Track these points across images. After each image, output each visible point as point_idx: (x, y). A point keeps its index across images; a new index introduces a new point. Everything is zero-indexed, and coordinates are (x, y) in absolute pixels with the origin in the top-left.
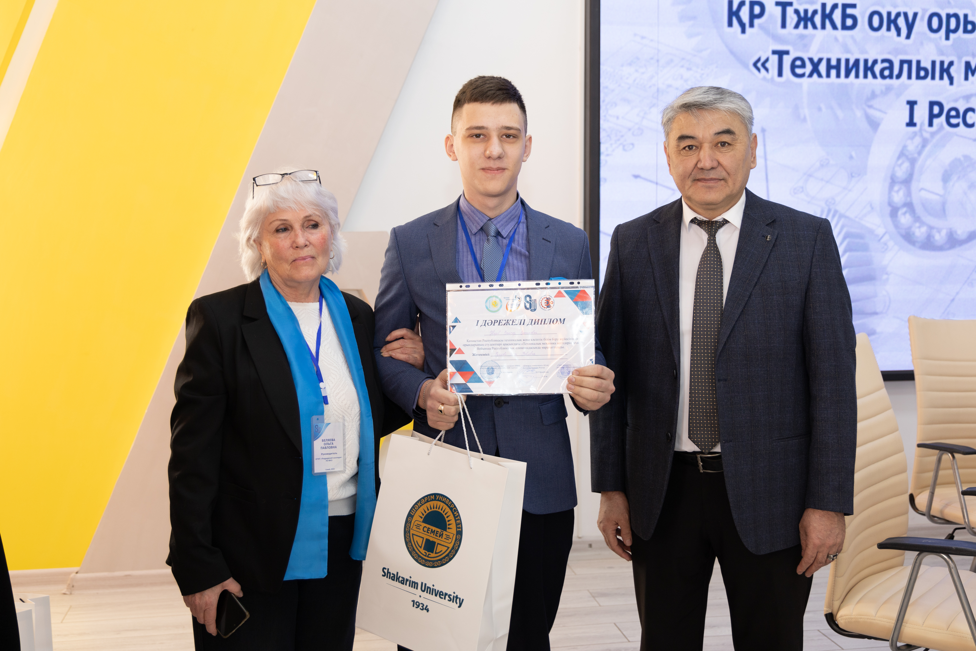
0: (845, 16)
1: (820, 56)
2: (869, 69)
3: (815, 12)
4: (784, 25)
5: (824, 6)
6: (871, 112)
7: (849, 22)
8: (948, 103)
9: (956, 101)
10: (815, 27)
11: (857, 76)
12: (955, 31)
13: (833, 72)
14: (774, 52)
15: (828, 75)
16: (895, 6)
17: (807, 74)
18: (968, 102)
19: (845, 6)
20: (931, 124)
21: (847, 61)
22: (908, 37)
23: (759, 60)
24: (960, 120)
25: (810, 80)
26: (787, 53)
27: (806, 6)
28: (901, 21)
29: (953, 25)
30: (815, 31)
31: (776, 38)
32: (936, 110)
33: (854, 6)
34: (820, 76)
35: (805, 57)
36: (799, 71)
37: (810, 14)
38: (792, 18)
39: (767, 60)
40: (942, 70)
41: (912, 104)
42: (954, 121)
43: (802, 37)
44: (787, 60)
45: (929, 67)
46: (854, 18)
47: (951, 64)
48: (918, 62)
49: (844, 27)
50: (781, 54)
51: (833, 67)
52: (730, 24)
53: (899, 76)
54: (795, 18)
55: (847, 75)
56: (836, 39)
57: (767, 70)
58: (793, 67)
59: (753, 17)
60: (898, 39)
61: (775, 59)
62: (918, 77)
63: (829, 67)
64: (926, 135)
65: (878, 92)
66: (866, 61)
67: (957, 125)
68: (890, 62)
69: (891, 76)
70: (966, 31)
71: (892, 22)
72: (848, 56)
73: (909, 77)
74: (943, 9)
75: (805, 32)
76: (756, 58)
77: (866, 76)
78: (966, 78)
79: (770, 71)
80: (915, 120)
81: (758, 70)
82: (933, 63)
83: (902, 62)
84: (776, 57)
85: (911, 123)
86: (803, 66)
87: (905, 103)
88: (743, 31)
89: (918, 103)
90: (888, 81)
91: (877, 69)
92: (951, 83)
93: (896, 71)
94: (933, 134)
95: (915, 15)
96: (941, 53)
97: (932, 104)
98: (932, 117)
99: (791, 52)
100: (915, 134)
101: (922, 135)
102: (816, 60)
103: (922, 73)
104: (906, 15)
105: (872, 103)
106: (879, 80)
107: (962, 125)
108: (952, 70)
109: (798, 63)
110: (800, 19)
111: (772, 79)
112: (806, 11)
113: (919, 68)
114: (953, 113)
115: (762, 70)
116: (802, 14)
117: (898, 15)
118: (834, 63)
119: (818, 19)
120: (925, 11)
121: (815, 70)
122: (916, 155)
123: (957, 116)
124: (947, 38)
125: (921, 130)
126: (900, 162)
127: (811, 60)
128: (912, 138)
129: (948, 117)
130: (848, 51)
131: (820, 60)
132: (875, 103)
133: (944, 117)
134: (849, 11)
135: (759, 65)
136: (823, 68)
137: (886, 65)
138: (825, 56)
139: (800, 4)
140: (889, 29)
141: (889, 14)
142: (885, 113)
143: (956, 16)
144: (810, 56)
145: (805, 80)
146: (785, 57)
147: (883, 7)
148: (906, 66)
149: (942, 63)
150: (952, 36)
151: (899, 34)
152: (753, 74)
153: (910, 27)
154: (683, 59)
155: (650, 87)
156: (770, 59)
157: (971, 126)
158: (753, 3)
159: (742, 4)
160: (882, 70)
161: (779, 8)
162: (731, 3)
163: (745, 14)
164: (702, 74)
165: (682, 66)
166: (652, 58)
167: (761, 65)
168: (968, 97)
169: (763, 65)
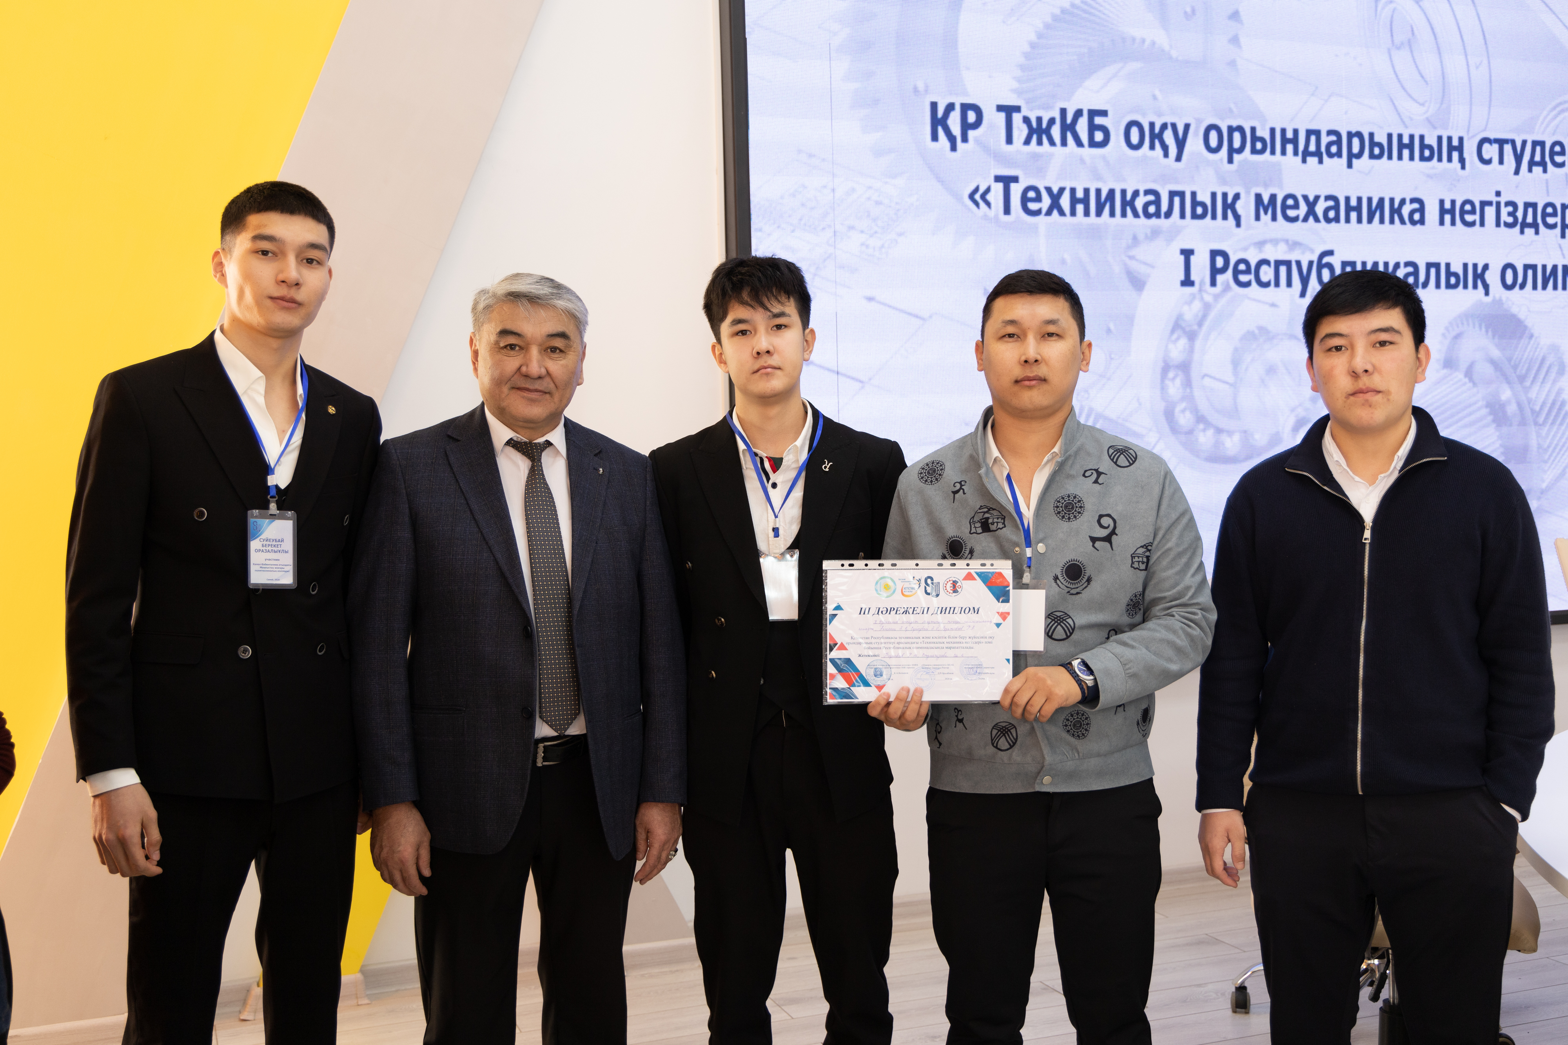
0: (1093, 128)
1: (1061, 184)
2: (1128, 204)
3: (1052, 121)
4: (1009, 140)
5: (1063, 111)
6: (1133, 265)
7: (1099, 136)
8: (1234, 254)
9: (1245, 249)
10: (1052, 143)
11: (1112, 214)
12: (1241, 150)
13: (1080, 208)
14: (998, 179)
15: (1073, 213)
16: (1160, 115)
17: (1044, 211)
18: (1261, 251)
19: (1093, 113)
20: (1213, 283)
21: (1098, 192)
22: (1179, 158)
23: (976, 190)
24: (1251, 277)
25: (1048, 218)
26: (1015, 179)
27: (1040, 113)
28: (1168, 137)
29: (1237, 144)
30: (1052, 149)
31: (999, 158)
32: (1220, 262)
33: (1104, 113)
34: (1062, 213)
35: (1041, 186)
36: (1033, 206)
37: (1044, 125)
38: (1020, 131)
39: (988, 190)
40: (1225, 206)
41: (1187, 254)
42: (1243, 278)
43: (1035, 157)
44: (1016, 190)
45: (1208, 203)
46: (1105, 131)
47: (1237, 197)
48: (1194, 194)
49: (1093, 144)
50: (1007, 181)
51: (1080, 201)
52: (935, 138)
53: (1168, 214)
54: (1025, 131)
55: (1099, 213)
56: (1082, 160)
57: (988, 204)
58: (1025, 200)
59: (966, 127)
60: (1166, 160)
61: (998, 189)
62: (1194, 216)
63: (1074, 201)
64: (1208, 298)
65: (1141, 237)
66: (1124, 192)
67: (1247, 284)
68: (1156, 194)
69: (1157, 214)
70: (1254, 151)
71: (1157, 137)
72: (1099, 185)
73: (1183, 216)
74: (1223, 120)
75: (1040, 149)
76: (972, 187)
77: (1124, 214)
78: (1258, 218)
79: (993, 205)
80: (1193, 277)
81: (977, 204)
82: (1214, 195)
83: (1172, 194)
84: (1000, 186)
85: (1187, 282)
86: (1038, 199)
87: (1178, 252)
88: (954, 148)
89: (1196, 252)
90: (1154, 221)
91: (1139, 203)
92: (1238, 225)
93: (1164, 207)
94: (1217, 297)
95: (1187, 127)
96: (1223, 181)
97: (1214, 254)
98: (1215, 272)
99: (1021, 179)
100: (1193, 297)
101: (1202, 299)
102: (1055, 190)
103: (1199, 210)
104: (1174, 126)
105: (1134, 252)
106: (1143, 219)
107: (1254, 283)
108: (1239, 206)
109: (1031, 194)
110: (1031, 131)
111: (996, 217)
112: (1039, 120)
113: (1195, 203)
114: (1242, 267)
115: (982, 204)
116: (1034, 124)
117: (1164, 127)
118: (1080, 194)
119: (1056, 131)
120: (1199, 121)
121: (1055, 205)
122: (1195, 327)
123: (1248, 271)
124: (1230, 161)
125: (1200, 290)
126: (1175, 336)
127: (1049, 190)
128: (1189, 303)
129: (1236, 272)
130: (1099, 178)
131: (1062, 190)
132: (1140, 252)
133: (1230, 272)
134: (1098, 120)
135: (977, 197)
136: (1065, 202)
137: (1151, 198)
138: (1068, 185)
139: (1031, 110)
140: (1152, 147)
141: (1152, 125)
142: (1153, 267)
143: (1240, 129)
144: (1048, 185)
145: (1042, 218)
146: (1013, 186)
147: (1144, 115)
149: (1225, 195)
150: (1236, 157)
151: (1166, 155)
152: (970, 210)
153: (1181, 144)
154: (870, 188)
155: (824, 229)
156: (992, 189)
157: (1266, 285)
158: (965, 108)
159: (950, 107)
160: (1146, 206)
161: (1002, 115)
162: (934, 106)
163: (954, 122)
164: (898, 210)
165: (869, 199)
166: (825, 187)
167: (979, 197)
168: (1261, 244)
169: (983, 196)
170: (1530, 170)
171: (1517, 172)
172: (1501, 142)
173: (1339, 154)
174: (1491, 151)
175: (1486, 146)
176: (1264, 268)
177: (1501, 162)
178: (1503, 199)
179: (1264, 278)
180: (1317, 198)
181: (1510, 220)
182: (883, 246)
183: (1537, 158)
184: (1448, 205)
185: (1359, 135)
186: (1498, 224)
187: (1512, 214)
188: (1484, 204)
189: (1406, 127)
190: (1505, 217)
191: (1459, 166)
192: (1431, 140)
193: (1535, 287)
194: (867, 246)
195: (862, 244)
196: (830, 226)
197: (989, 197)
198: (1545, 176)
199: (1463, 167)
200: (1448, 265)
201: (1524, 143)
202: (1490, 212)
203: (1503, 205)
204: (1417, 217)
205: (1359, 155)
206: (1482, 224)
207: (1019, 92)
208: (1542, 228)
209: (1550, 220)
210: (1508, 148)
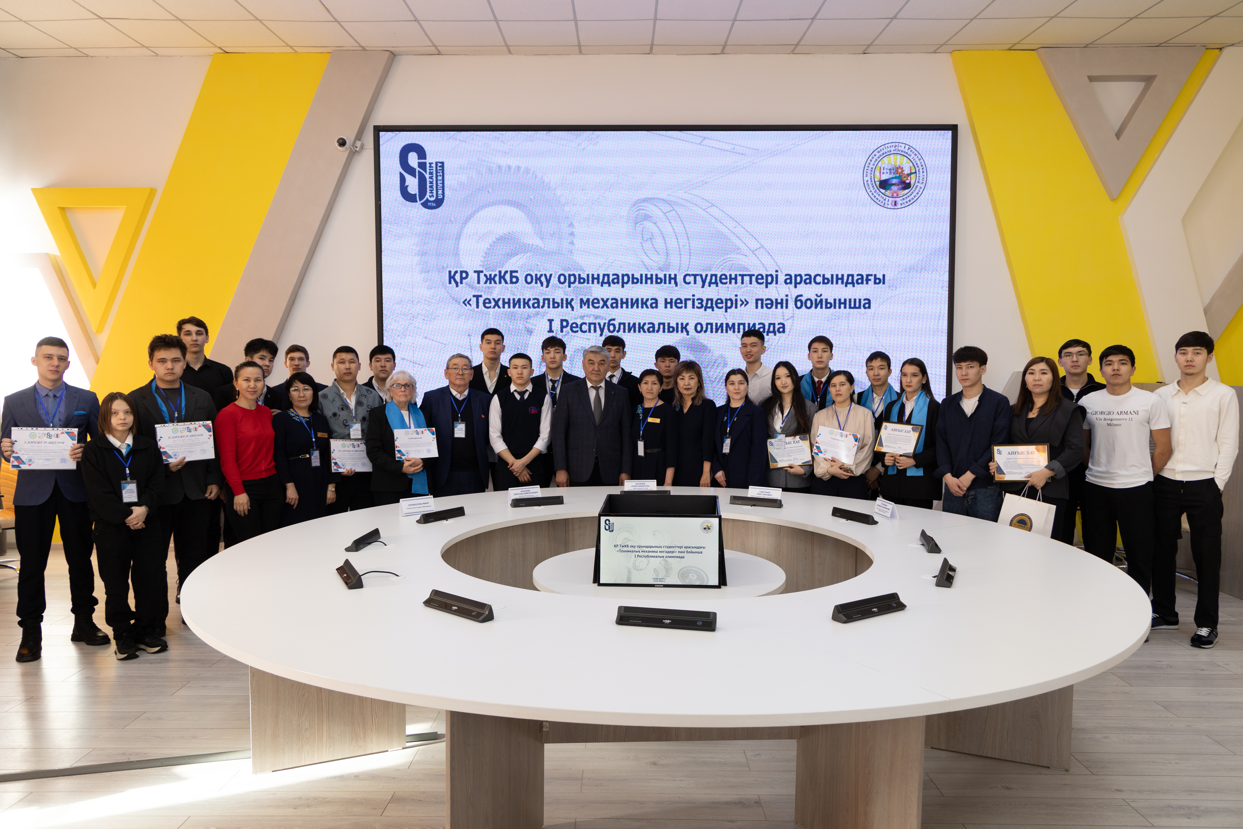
0: (512, 277)
1: (499, 297)
2: (526, 303)
3: (495, 275)
4: (479, 282)
5: (500, 272)
6: (528, 325)
7: (514, 280)
8: (571, 321)
9: (575, 318)
10: (495, 283)
11: (520, 307)
12: (574, 283)
13: (506, 306)
14: (474, 296)
15: (504, 307)
16: (540, 271)
17: (492, 307)
18: (582, 319)
19: (512, 272)
20: (562, 331)
21: (514, 300)
22: (547, 286)
23: (466, 300)
24: (579, 329)
25: (494, 310)
26: (481, 296)
27: (491, 273)
28: (543, 279)
29: (572, 280)
30: (496, 285)
31: (475, 289)
32: (565, 324)
33: (517, 272)
34: (499, 307)
35: (491, 298)
36: (487, 305)
37: (492, 277)
38: (483, 279)
39: (470, 300)
40: (567, 303)
41: (551, 321)
42: (575, 330)
43: (489, 288)
44: (481, 300)
45: (560, 302)
46: (517, 278)
47: (572, 300)
48: (554, 299)
49: (512, 282)
50: (477, 297)
51: (506, 303)
52: (450, 283)
53: (543, 307)
54: (485, 279)
55: (514, 307)
56: (507, 289)
57: (470, 305)
58: (484, 303)
59: (462, 279)
60: (542, 287)
62: (554, 307)
63: (504, 303)
65: (531, 315)
66: (524, 299)
67: (577, 332)
68: (538, 300)
69: (538, 307)
70: (580, 283)
71: (538, 279)
72: (514, 297)
73: (549, 307)
74: (566, 272)
75: (490, 285)
76: (464, 299)
77: (524, 307)
78: (581, 307)
79: (472, 305)
80: (553, 329)
81: (466, 305)
82: (562, 300)
83: (544, 300)
84: (475, 299)
86: (490, 302)
87: (547, 320)
88: (457, 286)
89: (554, 320)
90: (537, 309)
91: (531, 303)
92: (573, 310)
93: (541, 304)
95: (551, 275)
96: (566, 294)
97: (562, 321)
98: (562, 327)
99: (483, 296)
102: (497, 299)
103: (556, 305)
104: (545, 275)
105: (528, 321)
106: (532, 309)
107: (580, 332)
108: (573, 303)
109: (487, 301)
110: (487, 279)
111: (473, 309)
112: (490, 275)
113: (554, 302)
114: (574, 325)
115: (468, 305)
116: (488, 277)
117: (541, 275)
118: (506, 300)
119: (497, 279)
120: (556, 273)
121: (497, 304)
123: (577, 327)
124: (569, 286)
127: (494, 299)
129: (572, 328)
130: (514, 294)
131: (499, 299)
132: (531, 321)
133: (569, 327)
134: (514, 274)
136: (500, 303)
137: (536, 301)
138: (502, 297)
139: (487, 272)
140: (536, 283)
141: (536, 275)
142: (536, 326)
143: (574, 275)
144: (494, 297)
145: (491, 310)
146: (480, 298)
147: (533, 271)
148: (546, 302)
149: (567, 299)
150: (572, 285)
151: (542, 285)
152: (463, 307)
153: (548, 282)
154: (425, 301)
155: (408, 315)
156: (472, 300)
157: (585, 332)
158: (462, 272)
159: (456, 272)
160: (533, 304)
161: (476, 274)
162: (450, 272)
163: (458, 277)
164: (436, 308)
165: (426, 304)
166: (409, 301)
167: (467, 302)
168: (582, 317)
169: (468, 303)
170: (710, 286)
171: (703, 287)
172: (695, 276)
173: (618, 283)
174: (690, 279)
175: (687, 278)
176: (584, 326)
177: (695, 283)
178: (696, 298)
179: (584, 329)
180: (608, 299)
181: (700, 306)
182: (429, 320)
183: (713, 281)
184: (669, 301)
185: (627, 275)
186: (693, 307)
187: (701, 303)
188: (686, 300)
189: (648, 271)
190: (696, 304)
191: (674, 285)
192: (661, 275)
193: (712, 332)
194: (425, 320)
195: (422, 320)
196: (411, 314)
197: (470, 302)
198: (717, 288)
199: (676, 286)
200: (669, 324)
201: (707, 275)
202: (690, 303)
203: (696, 300)
204: (654, 305)
205: (627, 283)
206: (686, 307)
207: (482, 266)
208: (715, 308)
209: (720, 305)
210: (698, 278)
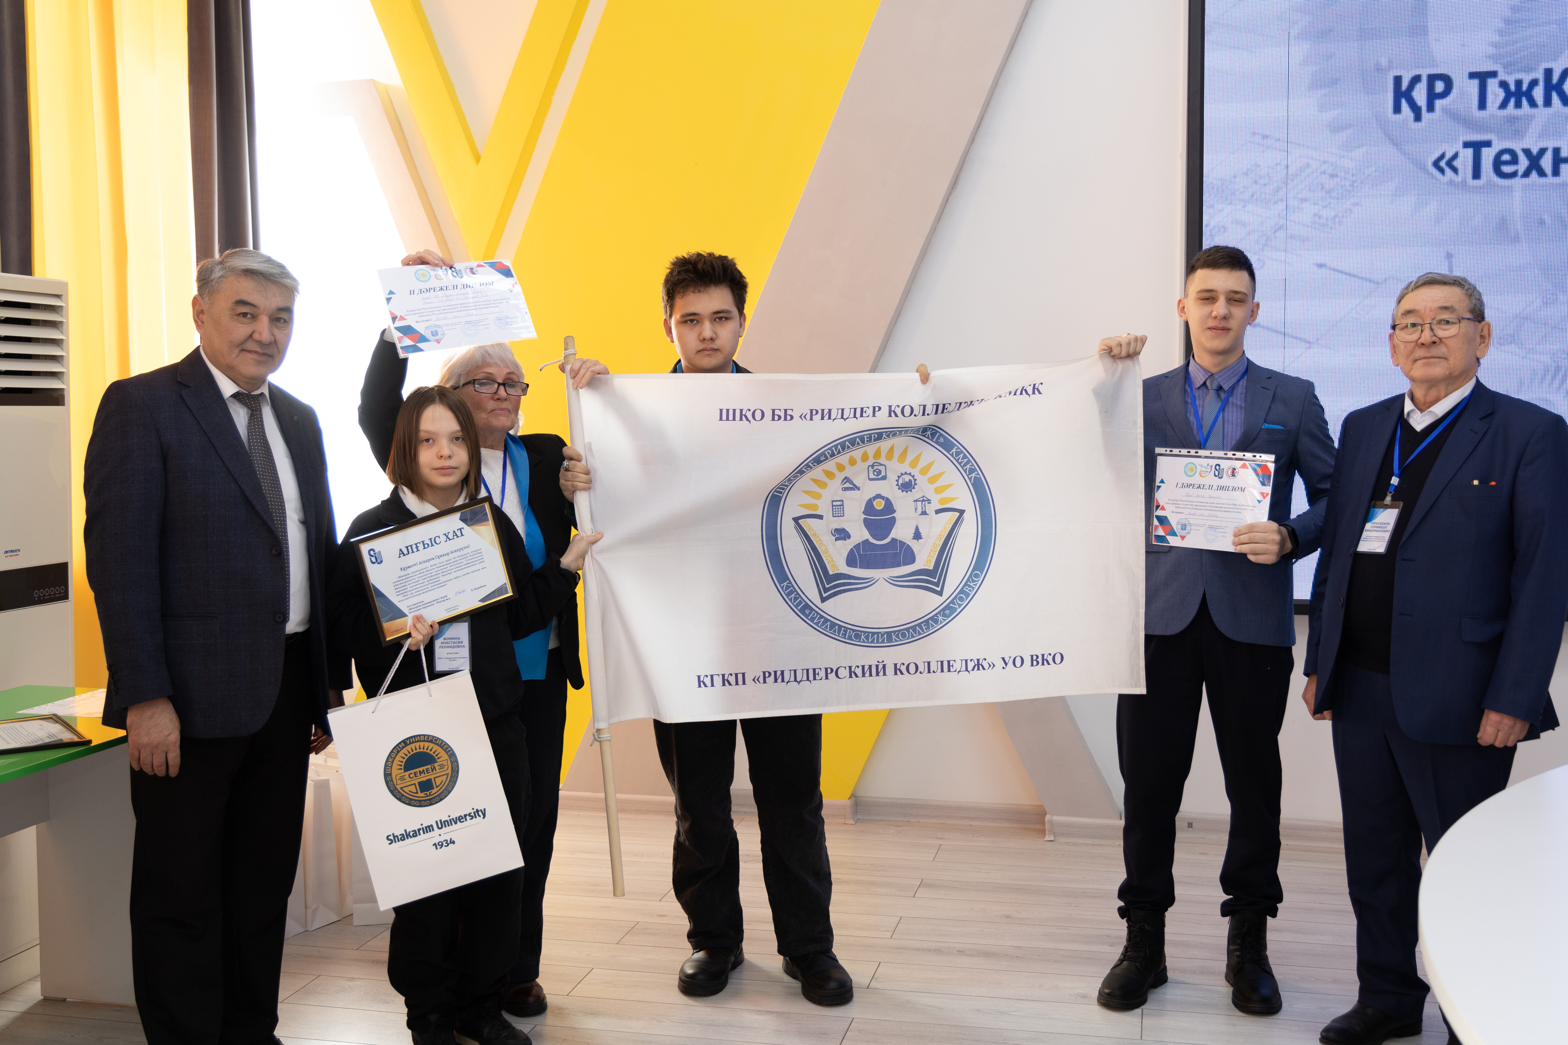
1: (1542, 145)
3: (1534, 83)
4: (1482, 105)
5: (1548, 72)
10: (1533, 104)
14: (1467, 145)
15: (1556, 173)
17: (1520, 173)
23: (1442, 156)
25: (1526, 181)
26: (1488, 144)
27: (1520, 76)
30: (1534, 111)
31: (1470, 124)
34: (1542, 173)
35: (1517, 147)
36: (1506, 169)
37: (1525, 87)
38: (1495, 95)
39: (1455, 156)
43: (1512, 120)
44: (1488, 155)
50: (1478, 146)
52: (1397, 109)
54: (1501, 94)
57: (1455, 170)
58: (1497, 163)
59: (1432, 97)
61: (1467, 154)
63: (1557, 161)
75: (1518, 112)
76: (1437, 155)
79: (1460, 171)
81: (1442, 171)
84: (1470, 151)
86: (1514, 161)
88: (1418, 118)
99: (1494, 143)
102: (1535, 151)
109: (1506, 157)
110: (1508, 95)
111: (1464, 183)
112: (1519, 83)
115: (1448, 171)
116: (1512, 87)
119: (1538, 93)
121: (1534, 166)
127: (1527, 152)
131: (1543, 151)
135: (1443, 164)
136: (1546, 162)
138: (1551, 145)
139: (1510, 74)
144: (1526, 146)
145: (1517, 182)
146: (1485, 150)
152: (1433, 178)
154: (1325, 162)
155: (1276, 203)
156: (1461, 155)
158: (1432, 78)
159: (1416, 79)
161: (1475, 82)
162: (1398, 80)
163: (1420, 95)
164: (1355, 181)
165: (1324, 173)
166: (1279, 164)
167: (1445, 164)
169: (1449, 163)
182: (1336, 216)
194: (1320, 217)
195: (1315, 215)
196: (1281, 200)
197: (1456, 163)
207: (1494, 58)
